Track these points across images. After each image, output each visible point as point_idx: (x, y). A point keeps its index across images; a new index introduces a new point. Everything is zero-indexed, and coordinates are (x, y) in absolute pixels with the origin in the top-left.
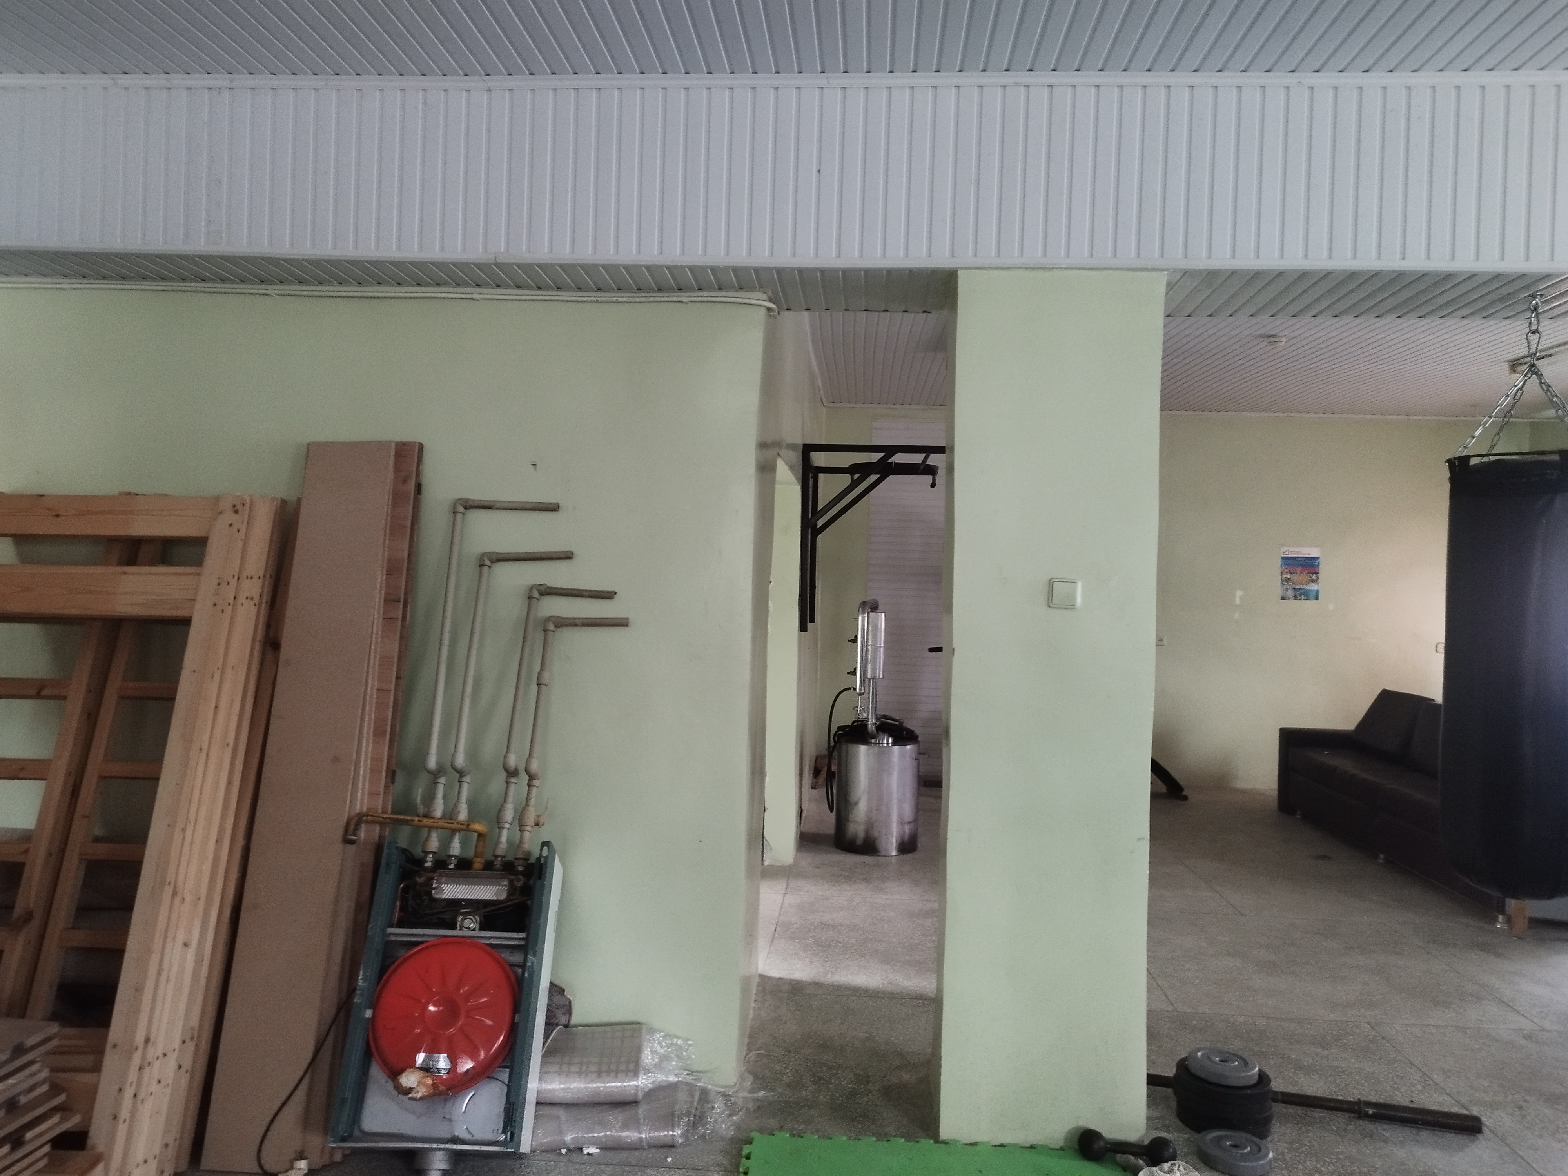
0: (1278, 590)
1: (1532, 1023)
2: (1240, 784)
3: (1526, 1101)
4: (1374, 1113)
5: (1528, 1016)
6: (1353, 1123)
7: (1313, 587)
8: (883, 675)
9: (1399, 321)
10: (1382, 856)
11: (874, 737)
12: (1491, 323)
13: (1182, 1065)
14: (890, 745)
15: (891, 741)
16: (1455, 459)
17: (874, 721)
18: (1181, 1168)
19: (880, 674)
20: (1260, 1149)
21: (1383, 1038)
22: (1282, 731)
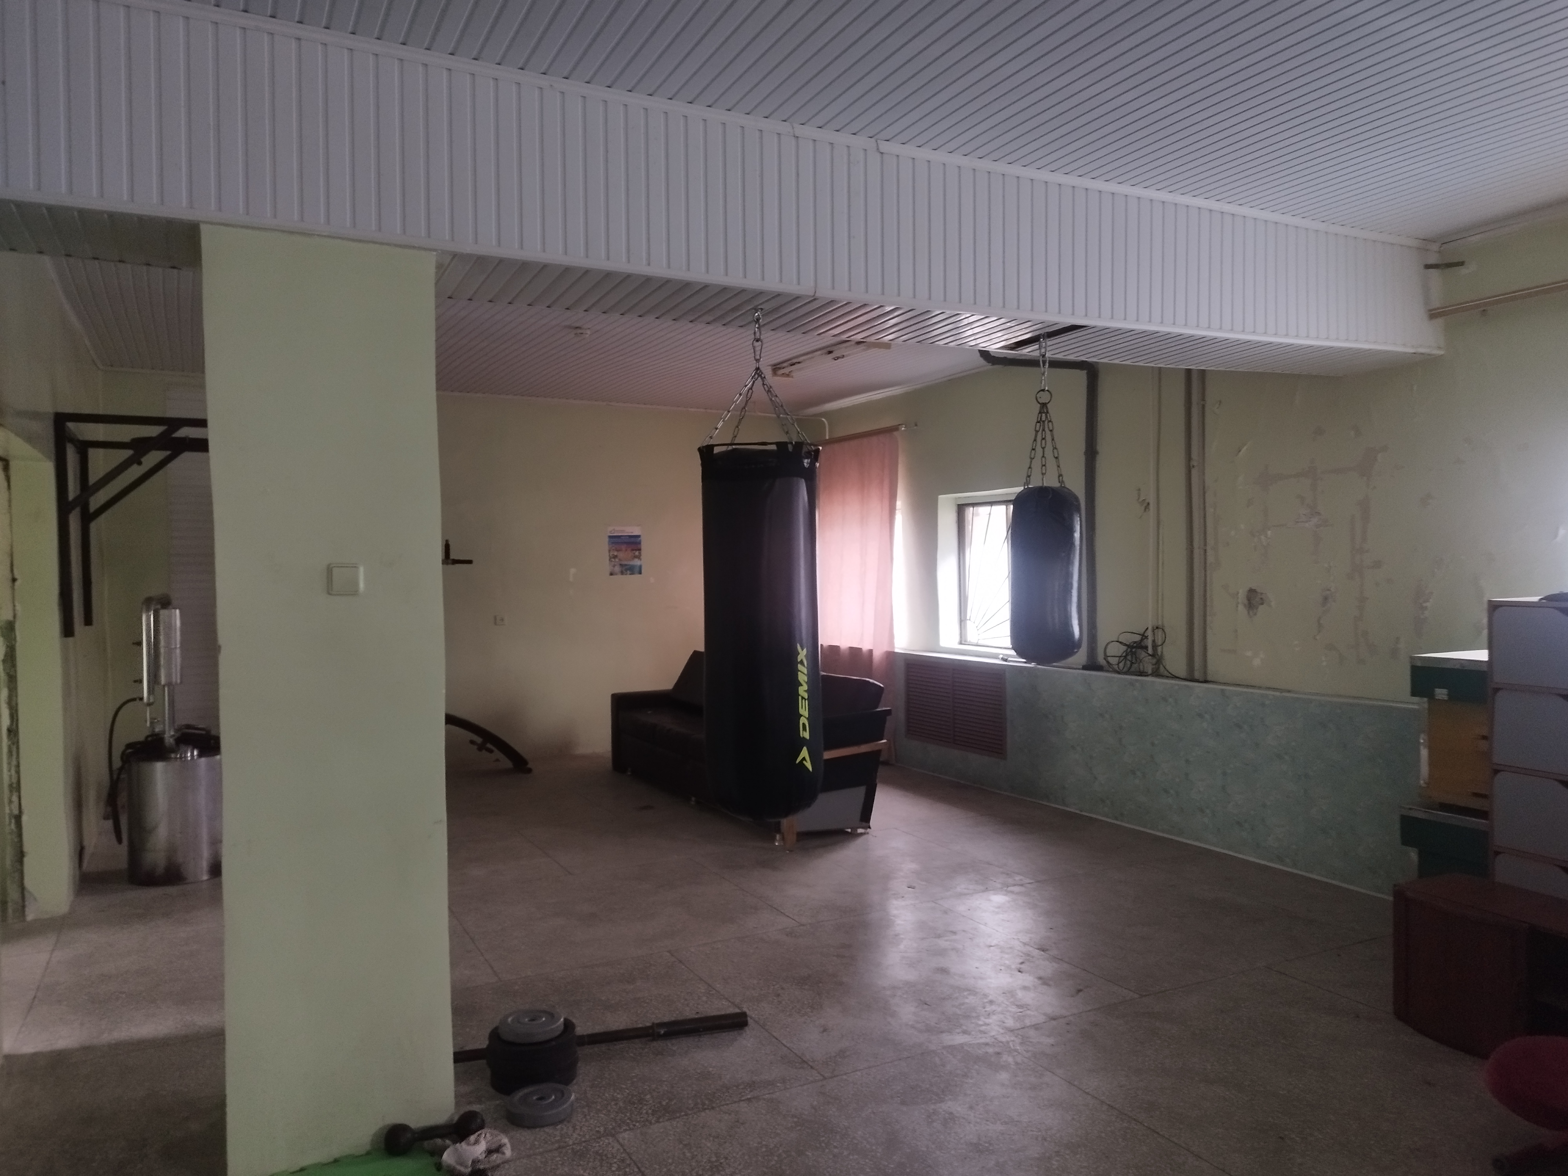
0: (607, 566)
1: (794, 921)
2: (581, 751)
3: (783, 989)
4: (665, 1032)
5: (791, 916)
6: (648, 1047)
7: (637, 562)
8: (181, 678)
9: (658, 322)
10: (693, 799)
11: (173, 751)
12: (730, 330)
13: (495, 1035)
14: (195, 757)
15: (195, 753)
16: (703, 447)
17: (172, 733)
18: (488, 1135)
19: (176, 678)
20: (563, 1094)
21: (681, 962)
22: (614, 697)
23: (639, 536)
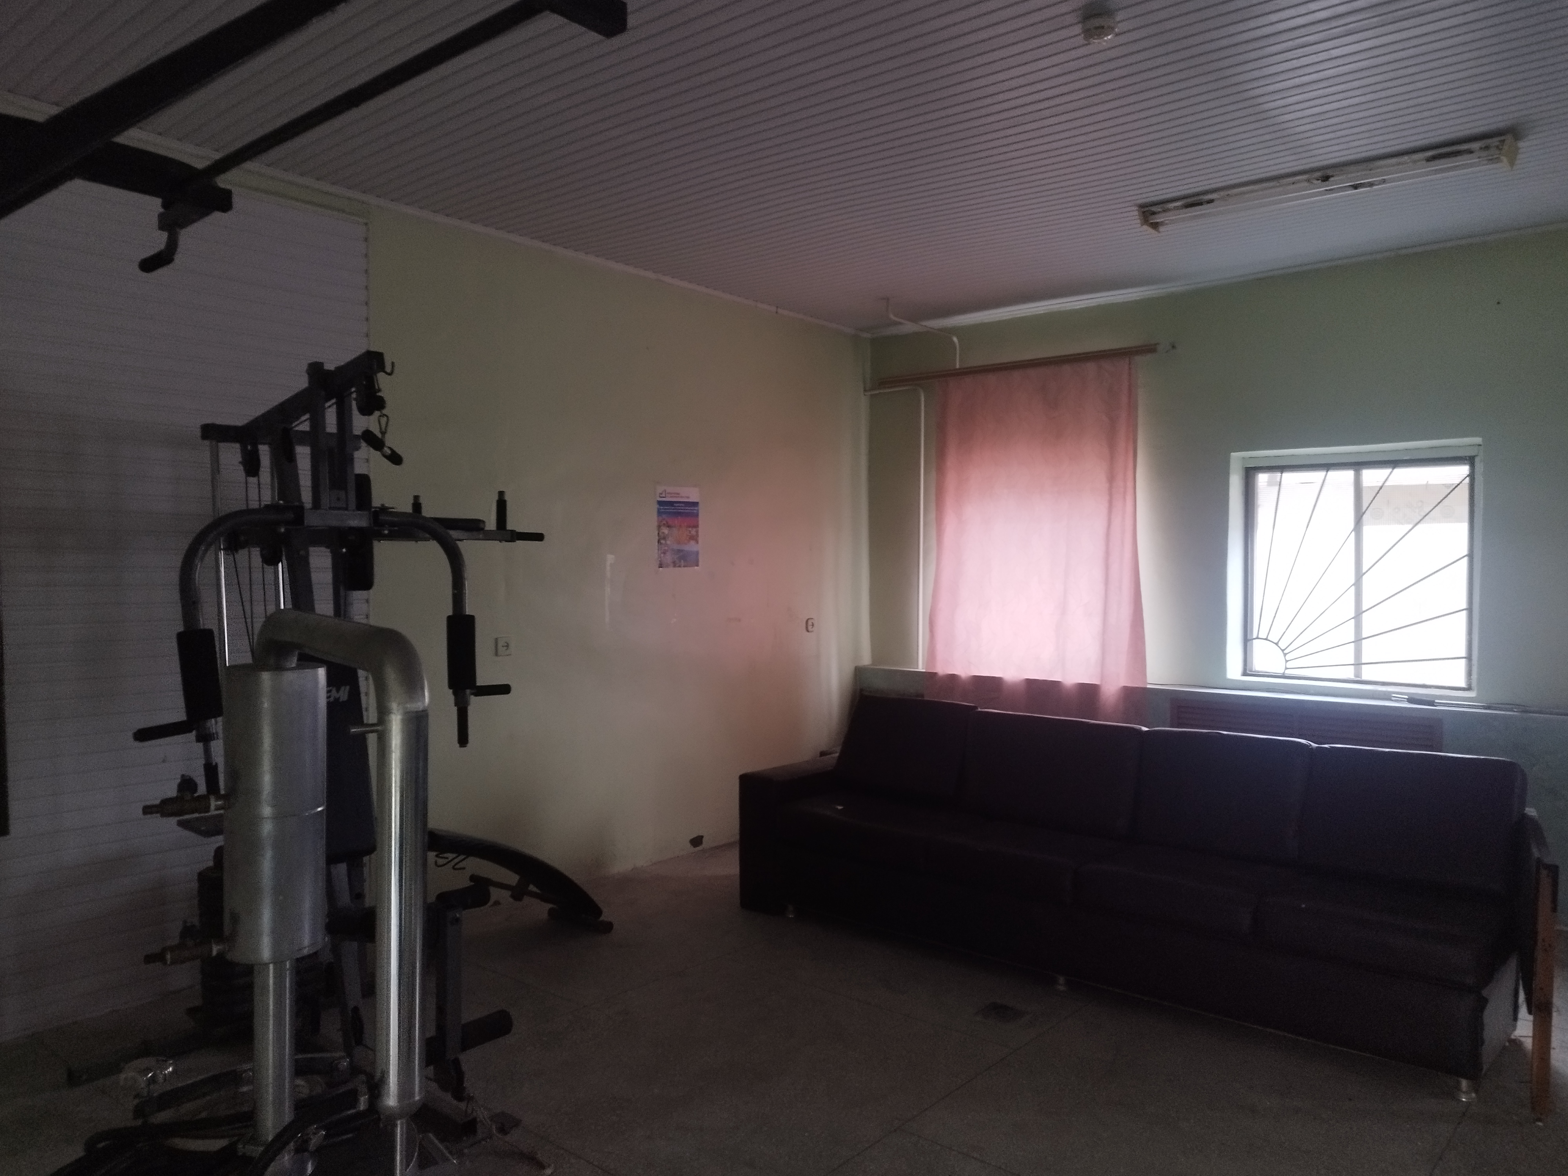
0: (655, 553)
7: (691, 547)
10: (1061, 980)
23: (696, 504)
